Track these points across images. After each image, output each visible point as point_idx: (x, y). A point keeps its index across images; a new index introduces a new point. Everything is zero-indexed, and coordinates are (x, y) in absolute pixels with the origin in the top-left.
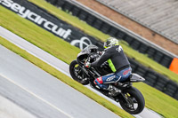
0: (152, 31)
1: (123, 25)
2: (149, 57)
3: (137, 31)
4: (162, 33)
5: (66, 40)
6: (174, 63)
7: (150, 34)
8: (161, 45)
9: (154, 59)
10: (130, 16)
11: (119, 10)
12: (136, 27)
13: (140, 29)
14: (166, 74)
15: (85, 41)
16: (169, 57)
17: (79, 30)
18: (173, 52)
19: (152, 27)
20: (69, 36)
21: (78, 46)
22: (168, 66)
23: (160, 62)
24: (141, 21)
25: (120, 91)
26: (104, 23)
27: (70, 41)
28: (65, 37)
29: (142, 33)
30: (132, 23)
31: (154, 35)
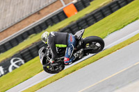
0: (35, 13)
1: (19, 29)
2: (52, 25)
3: (29, 23)
4: (41, 7)
5: (5, 73)
6: (66, 12)
7: (37, 15)
8: (49, 13)
9: (56, 23)
10: (16, 21)
11: (7, 26)
12: (26, 22)
13: (29, 20)
14: (70, 21)
15: (14, 61)
16: (60, 13)
17: (4, 60)
18: (58, 8)
19: (33, 11)
20: (4, 70)
21: (14, 68)
22: (66, 17)
23: (60, 20)
24: (24, 16)
25: (82, 50)
26: (10, 42)
27: (8, 71)
28: (3, 73)
29: (33, 20)
30: (22, 23)
31: (39, 13)
